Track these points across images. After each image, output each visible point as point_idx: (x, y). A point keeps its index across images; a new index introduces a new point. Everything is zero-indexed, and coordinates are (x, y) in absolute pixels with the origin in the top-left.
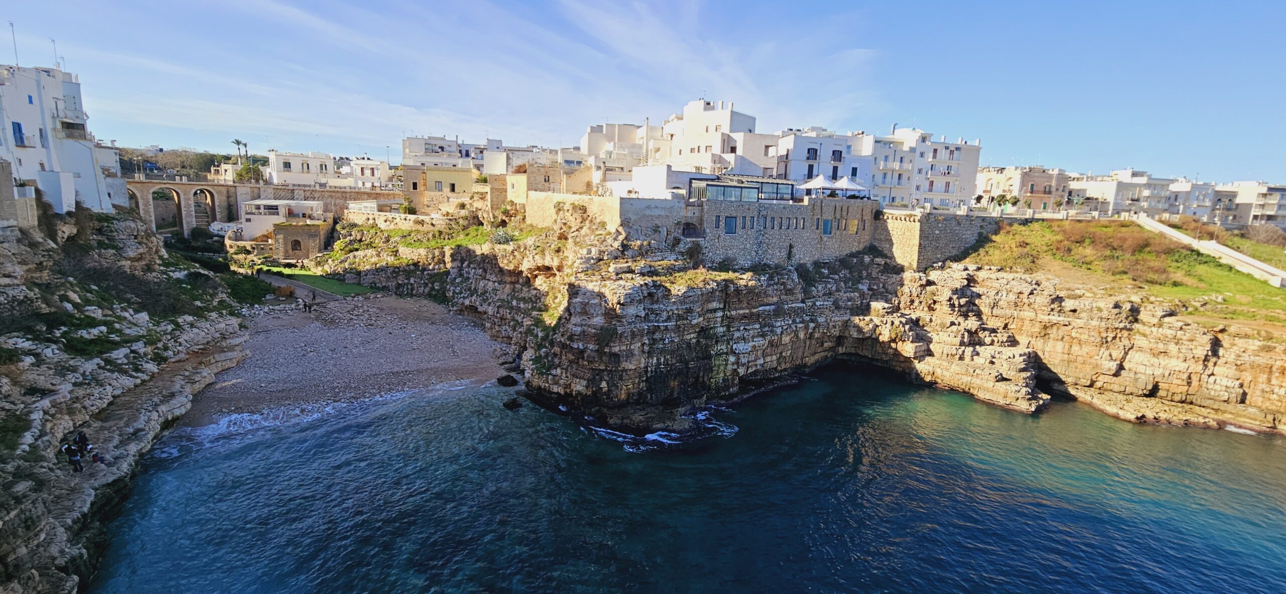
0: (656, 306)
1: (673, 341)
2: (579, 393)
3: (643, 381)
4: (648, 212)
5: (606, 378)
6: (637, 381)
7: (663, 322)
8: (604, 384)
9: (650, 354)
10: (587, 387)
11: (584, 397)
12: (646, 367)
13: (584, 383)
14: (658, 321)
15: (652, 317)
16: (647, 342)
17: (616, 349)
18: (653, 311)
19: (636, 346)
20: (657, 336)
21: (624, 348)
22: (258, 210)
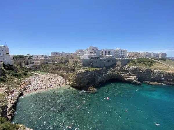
1: (90, 78)
2: (78, 86)
4: (86, 61)
5: (82, 83)
6: (86, 83)
12: (87, 81)
13: (79, 84)
16: (87, 78)
21: (84, 79)
22: (31, 63)
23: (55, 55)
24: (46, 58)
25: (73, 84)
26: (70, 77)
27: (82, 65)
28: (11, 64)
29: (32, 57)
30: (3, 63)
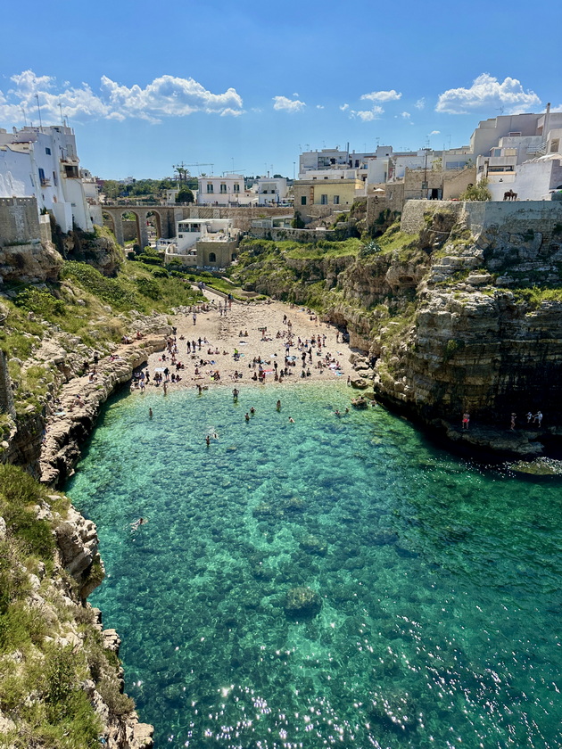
0: (515, 321)
1: (531, 360)
2: (421, 402)
3: (492, 399)
4: (520, 217)
5: (449, 391)
6: (484, 398)
7: (521, 338)
8: (446, 397)
9: (502, 372)
10: (429, 398)
11: (426, 406)
12: (496, 385)
13: (427, 393)
14: (514, 338)
15: (509, 332)
16: (499, 358)
17: (463, 363)
18: (511, 326)
19: (485, 362)
20: (512, 353)
21: (472, 362)
22: (185, 228)
23: (320, 174)
24: (270, 197)
25: (386, 383)
26: (383, 337)
27: (479, 252)
28: (87, 227)
29: (194, 193)
30: (52, 220)
